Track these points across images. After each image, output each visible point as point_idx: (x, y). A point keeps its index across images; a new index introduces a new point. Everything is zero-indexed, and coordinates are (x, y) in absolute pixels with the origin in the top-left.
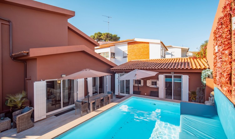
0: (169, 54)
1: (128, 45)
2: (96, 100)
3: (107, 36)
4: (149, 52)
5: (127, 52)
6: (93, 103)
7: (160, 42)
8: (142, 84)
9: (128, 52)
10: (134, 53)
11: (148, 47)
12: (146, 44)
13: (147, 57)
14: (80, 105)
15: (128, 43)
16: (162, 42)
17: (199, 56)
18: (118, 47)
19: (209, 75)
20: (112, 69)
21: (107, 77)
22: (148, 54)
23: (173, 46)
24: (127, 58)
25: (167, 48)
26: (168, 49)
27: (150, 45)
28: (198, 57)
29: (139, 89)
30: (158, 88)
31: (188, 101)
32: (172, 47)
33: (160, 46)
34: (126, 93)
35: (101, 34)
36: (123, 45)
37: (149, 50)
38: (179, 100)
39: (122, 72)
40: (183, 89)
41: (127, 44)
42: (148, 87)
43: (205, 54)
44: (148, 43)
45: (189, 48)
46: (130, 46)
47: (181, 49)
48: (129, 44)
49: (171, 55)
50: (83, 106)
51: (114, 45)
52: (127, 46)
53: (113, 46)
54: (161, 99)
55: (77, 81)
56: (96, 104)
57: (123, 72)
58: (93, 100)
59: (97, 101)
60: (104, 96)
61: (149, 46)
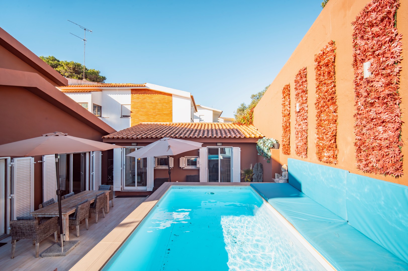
0: (197, 118)
1: (132, 93)
2: (80, 206)
3: (74, 69)
4: (172, 110)
5: (129, 108)
6: (70, 216)
7: (190, 97)
8: (172, 165)
9: (132, 107)
10: (145, 110)
11: (170, 103)
12: (166, 96)
13: (168, 120)
14: (31, 227)
15: (132, 90)
16: (192, 97)
17: (245, 122)
18: (109, 95)
19: (274, 144)
20: (109, 138)
21: (94, 154)
22: (170, 114)
23: (203, 106)
24: (130, 119)
25: (197, 108)
26: (198, 110)
27: (174, 99)
28: (243, 123)
29: (170, 173)
30: (198, 170)
31: (240, 182)
32: (201, 107)
33: (189, 102)
34: (138, 186)
35: (58, 61)
36: (121, 92)
37: (171, 107)
38: (228, 182)
39: (130, 144)
40: (233, 168)
41: (130, 91)
42: (182, 169)
43: (251, 119)
44: (170, 95)
45: (222, 112)
46: (136, 96)
47: (212, 112)
48: (134, 92)
49: (199, 120)
50: (42, 227)
51: (101, 90)
52: (130, 96)
53: (97, 90)
54: (204, 184)
55: (9, 166)
56: (80, 217)
57: (133, 144)
58: (71, 208)
59: (82, 209)
60: (97, 196)
61: (171, 101)
